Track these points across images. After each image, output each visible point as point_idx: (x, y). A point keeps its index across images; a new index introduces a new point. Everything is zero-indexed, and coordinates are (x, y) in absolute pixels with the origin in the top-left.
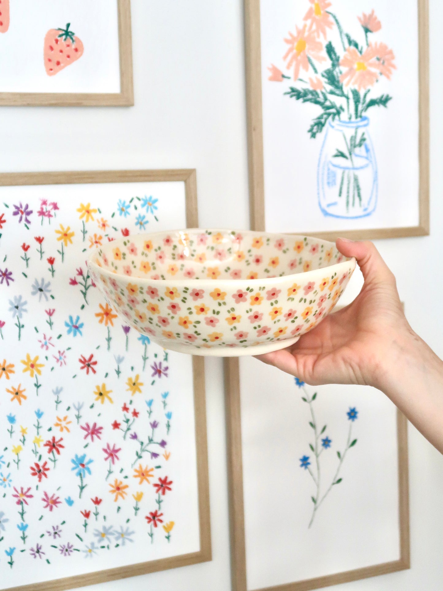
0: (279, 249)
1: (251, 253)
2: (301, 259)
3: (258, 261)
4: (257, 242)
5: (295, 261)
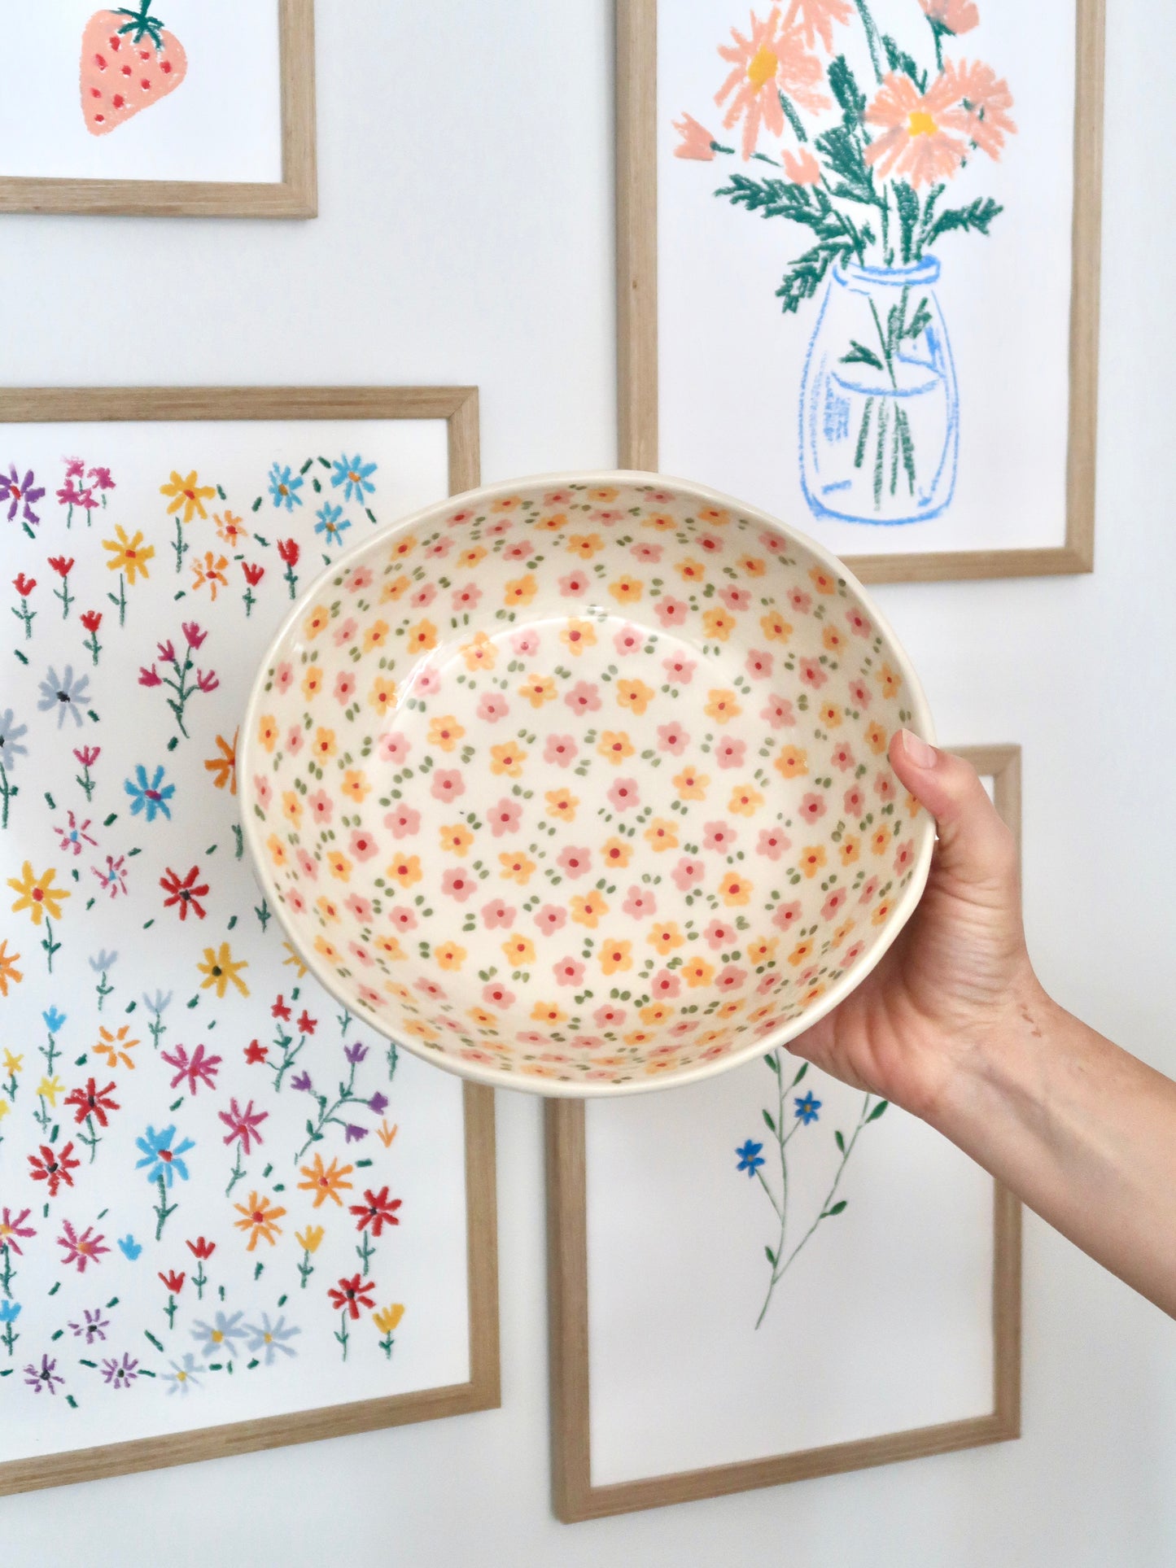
3: (709, 544)
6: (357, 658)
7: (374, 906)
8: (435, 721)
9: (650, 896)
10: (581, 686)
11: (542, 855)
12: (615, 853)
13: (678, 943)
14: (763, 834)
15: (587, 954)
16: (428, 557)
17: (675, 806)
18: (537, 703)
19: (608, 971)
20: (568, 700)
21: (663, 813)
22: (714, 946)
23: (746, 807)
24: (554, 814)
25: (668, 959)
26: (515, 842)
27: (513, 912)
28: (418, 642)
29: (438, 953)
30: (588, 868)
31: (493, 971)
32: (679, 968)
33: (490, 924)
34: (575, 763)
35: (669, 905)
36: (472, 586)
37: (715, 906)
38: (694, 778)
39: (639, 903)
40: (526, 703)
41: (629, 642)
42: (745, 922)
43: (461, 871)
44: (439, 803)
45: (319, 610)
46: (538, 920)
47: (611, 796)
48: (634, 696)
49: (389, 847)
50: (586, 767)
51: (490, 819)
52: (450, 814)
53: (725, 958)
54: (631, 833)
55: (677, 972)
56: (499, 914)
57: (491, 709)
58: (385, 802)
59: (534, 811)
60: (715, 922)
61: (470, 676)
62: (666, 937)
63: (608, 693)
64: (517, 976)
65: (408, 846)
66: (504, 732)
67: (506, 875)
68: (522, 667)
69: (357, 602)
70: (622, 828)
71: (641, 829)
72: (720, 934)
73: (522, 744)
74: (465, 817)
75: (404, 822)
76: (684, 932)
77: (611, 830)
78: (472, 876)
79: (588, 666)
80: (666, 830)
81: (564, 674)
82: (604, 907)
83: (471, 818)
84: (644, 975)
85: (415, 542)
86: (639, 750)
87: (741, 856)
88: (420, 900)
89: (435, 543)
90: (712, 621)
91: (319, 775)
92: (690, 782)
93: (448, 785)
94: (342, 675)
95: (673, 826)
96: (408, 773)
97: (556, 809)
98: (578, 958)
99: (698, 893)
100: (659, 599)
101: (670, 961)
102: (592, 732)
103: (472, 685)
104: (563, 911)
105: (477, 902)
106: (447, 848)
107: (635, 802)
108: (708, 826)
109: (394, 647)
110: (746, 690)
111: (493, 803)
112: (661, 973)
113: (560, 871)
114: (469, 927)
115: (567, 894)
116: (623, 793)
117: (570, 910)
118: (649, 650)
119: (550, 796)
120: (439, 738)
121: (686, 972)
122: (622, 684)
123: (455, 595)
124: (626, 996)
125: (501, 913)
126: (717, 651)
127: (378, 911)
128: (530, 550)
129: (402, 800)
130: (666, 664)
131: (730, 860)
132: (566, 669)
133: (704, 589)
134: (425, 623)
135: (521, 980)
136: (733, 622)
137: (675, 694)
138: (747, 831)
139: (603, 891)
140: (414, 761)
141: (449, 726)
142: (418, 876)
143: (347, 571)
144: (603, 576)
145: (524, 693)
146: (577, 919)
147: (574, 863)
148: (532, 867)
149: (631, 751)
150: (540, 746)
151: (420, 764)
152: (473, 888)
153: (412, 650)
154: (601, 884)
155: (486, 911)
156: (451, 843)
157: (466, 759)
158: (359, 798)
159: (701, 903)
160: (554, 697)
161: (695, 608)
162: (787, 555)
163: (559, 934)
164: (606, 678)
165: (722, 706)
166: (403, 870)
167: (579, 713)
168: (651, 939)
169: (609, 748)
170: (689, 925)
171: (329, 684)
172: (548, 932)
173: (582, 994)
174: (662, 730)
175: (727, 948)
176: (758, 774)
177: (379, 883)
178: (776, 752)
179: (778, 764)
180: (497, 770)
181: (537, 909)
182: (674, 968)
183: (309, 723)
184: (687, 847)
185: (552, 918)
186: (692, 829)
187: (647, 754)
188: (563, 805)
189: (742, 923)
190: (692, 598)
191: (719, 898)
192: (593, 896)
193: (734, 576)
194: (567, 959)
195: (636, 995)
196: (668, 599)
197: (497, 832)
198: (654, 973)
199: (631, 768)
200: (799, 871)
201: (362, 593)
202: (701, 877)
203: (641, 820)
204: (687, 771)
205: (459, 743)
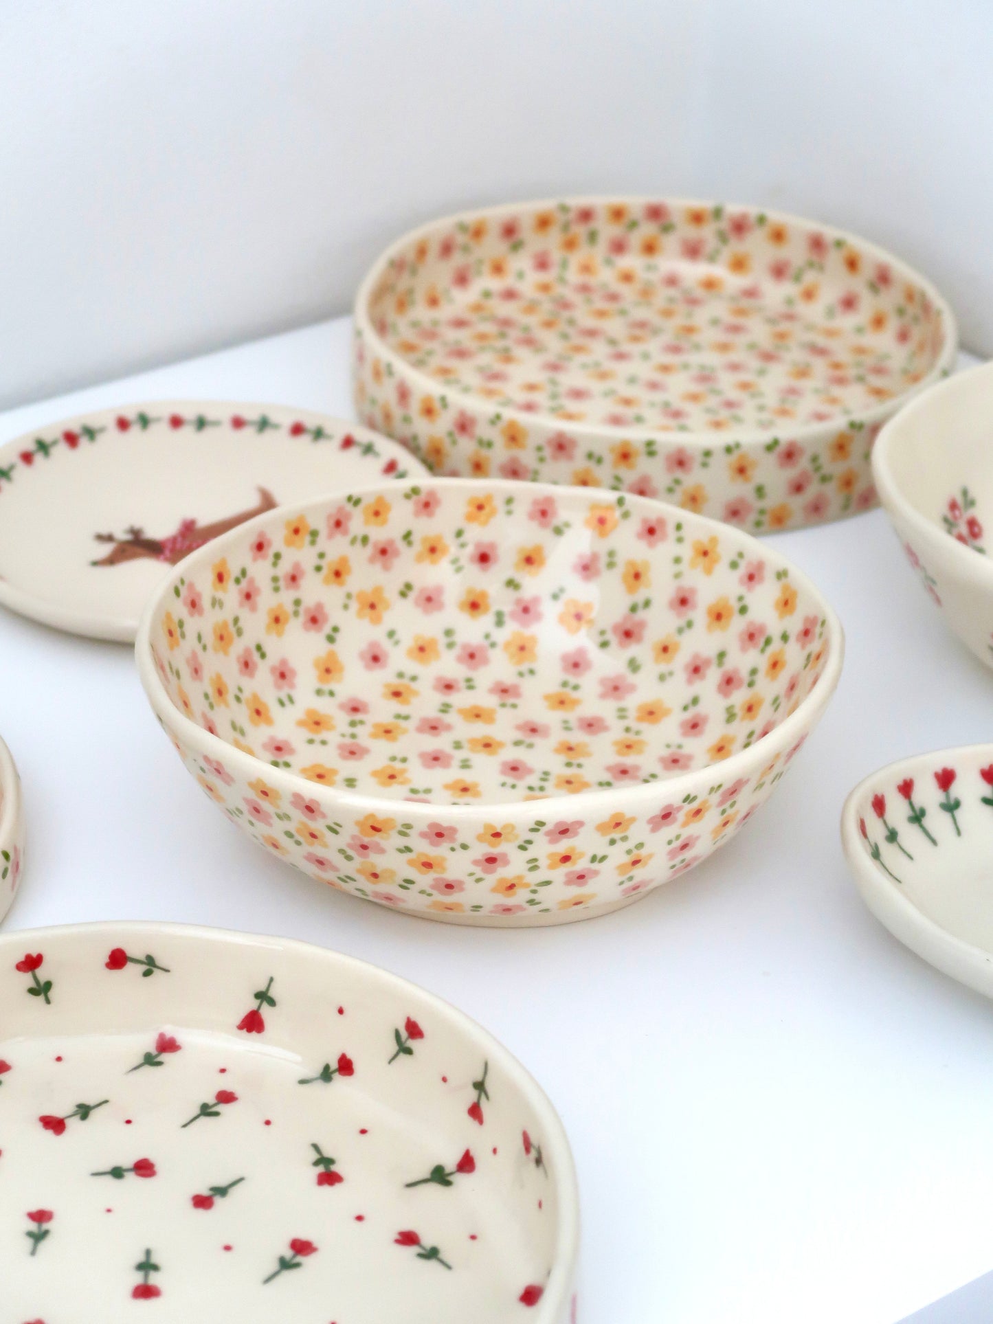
0: (544, 525)
1: (463, 539)
2: (611, 554)
3: (484, 558)
4: (480, 507)
5: (595, 557)
86: (508, 743)
92: (570, 749)
102: (457, 743)
107: (530, 771)
116: (514, 769)
118: (471, 687)
119: (447, 787)
132: (403, 714)
136: (533, 638)
137: (514, 706)
144: (397, 643)
149: (501, 744)
150: (415, 761)
160: (406, 732)
161: (493, 645)
162: (559, 520)
164: (444, 711)
165: (561, 702)
167: (436, 735)
169: (481, 748)
174: (519, 727)
187: (517, 744)
188: (465, 790)
190: (487, 636)
193: (517, 586)
196: (465, 647)
199: (509, 754)
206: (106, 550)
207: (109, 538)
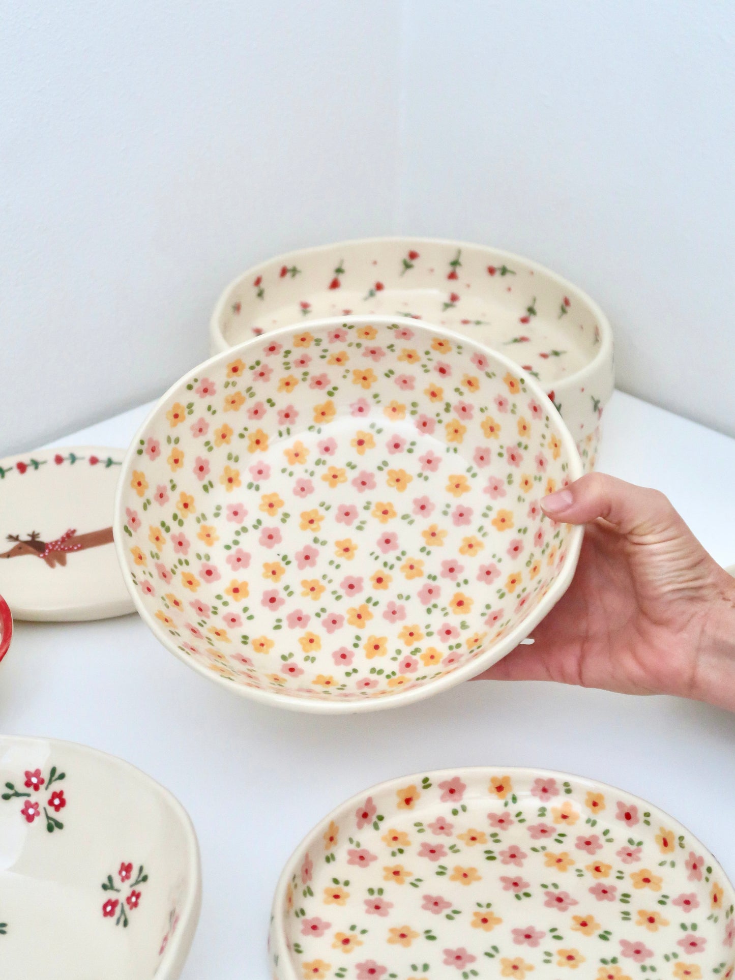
0: (480, 368)
1: (430, 356)
2: (514, 406)
3: (442, 371)
5: (505, 401)
6: (210, 449)
7: (212, 610)
8: (264, 497)
9: (402, 608)
10: (363, 474)
11: (330, 581)
12: (380, 580)
13: (420, 638)
14: (482, 567)
15: (356, 645)
16: (255, 380)
17: (423, 550)
18: (333, 485)
19: (369, 656)
20: (354, 482)
21: (414, 554)
22: (444, 640)
23: (471, 551)
24: (340, 555)
25: (412, 648)
26: (311, 573)
27: (308, 618)
28: (255, 444)
29: (254, 642)
30: (361, 589)
31: (291, 655)
32: (419, 655)
33: (292, 626)
34: (356, 523)
35: (415, 614)
36: (290, 407)
37: (446, 614)
38: (437, 532)
39: (394, 613)
40: (326, 484)
41: (397, 446)
42: (467, 624)
43: (275, 591)
44: (264, 549)
45: (177, 406)
46: (324, 623)
47: (379, 543)
48: (399, 480)
49: (227, 576)
50: (363, 525)
51: (297, 558)
52: (271, 555)
53: (451, 648)
54: (392, 567)
55: (417, 657)
56: (299, 619)
57: (303, 489)
58: (228, 547)
59: (326, 553)
60: (445, 625)
61: (290, 468)
62: (411, 634)
63: (381, 478)
64: (307, 659)
65: (241, 576)
66: (310, 503)
67: (304, 594)
68: (324, 463)
69: (206, 407)
70: (385, 564)
71: (398, 564)
72: (448, 632)
73: (322, 511)
74: (281, 557)
75: (240, 560)
76: (423, 631)
77: (378, 565)
78: (282, 594)
79: (368, 461)
80: (416, 566)
81: (352, 466)
82: (370, 615)
83: (285, 558)
84: (394, 659)
85: (244, 366)
86: (400, 515)
87: (466, 582)
88: (246, 610)
89: (258, 369)
90: (451, 430)
91: (181, 523)
92: (433, 534)
93: (271, 537)
94: (199, 459)
95: (421, 562)
96: (245, 530)
97: (342, 552)
98: (350, 648)
99: (435, 606)
100: (417, 417)
101: (413, 650)
102: (369, 503)
103: (291, 474)
104: (342, 618)
105: (284, 611)
106: (267, 577)
107: (396, 547)
108: (445, 563)
109: (237, 445)
110: (474, 475)
111: (300, 548)
112: (407, 657)
113: (342, 592)
114: (277, 627)
115: (345, 606)
116: (387, 541)
117: (347, 617)
118: (410, 451)
119: (338, 544)
120: (267, 507)
121: (423, 657)
122: (391, 473)
123: (279, 413)
124: (380, 672)
125: (300, 619)
126: (455, 450)
127: (215, 613)
128: (328, 382)
129: (240, 546)
130: (421, 459)
131: (458, 585)
132: (354, 463)
133: (444, 407)
134: (259, 432)
135: (309, 662)
136: (464, 428)
137: (426, 478)
138: (471, 566)
139: (370, 605)
140: (249, 522)
141: (273, 501)
142: (246, 594)
143: (196, 380)
144: (379, 402)
145: (325, 478)
146: (351, 623)
147: (351, 587)
148: (322, 589)
149: (394, 514)
150: (334, 512)
151: (253, 524)
152: (282, 602)
153: (251, 450)
154: (369, 600)
155: (290, 617)
156: (270, 573)
157: (284, 521)
158: (210, 544)
159: (437, 613)
160: (345, 481)
161: (440, 422)
162: (489, 370)
163: (338, 632)
164: (380, 469)
165: (457, 486)
166: (236, 590)
167: (361, 491)
168: (401, 636)
169: (380, 513)
170: (428, 627)
171: (189, 464)
172: (330, 631)
173: (351, 671)
174: (416, 501)
175: (452, 641)
176: (481, 529)
177: (219, 597)
178: (493, 515)
179: (494, 523)
180: (303, 527)
181: (324, 616)
182: (415, 655)
183: (174, 487)
184: (430, 577)
185: (334, 622)
186: (433, 565)
187: (405, 517)
188: (347, 550)
189: (464, 626)
190: (438, 415)
191: (450, 610)
192: (363, 607)
193: (461, 394)
194: (343, 648)
195: (388, 671)
196: (422, 416)
197: (301, 567)
198: (401, 658)
199: (394, 525)
200: (505, 590)
201: (208, 400)
202: (438, 595)
203: (398, 559)
204: (432, 527)
205: (280, 511)
206: (12, 545)
207: (16, 539)
